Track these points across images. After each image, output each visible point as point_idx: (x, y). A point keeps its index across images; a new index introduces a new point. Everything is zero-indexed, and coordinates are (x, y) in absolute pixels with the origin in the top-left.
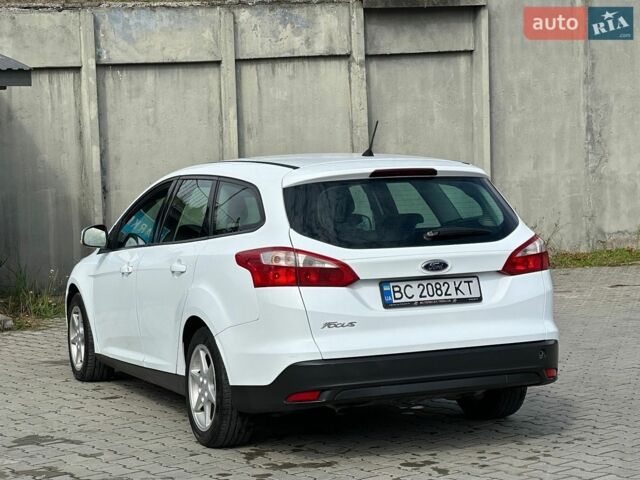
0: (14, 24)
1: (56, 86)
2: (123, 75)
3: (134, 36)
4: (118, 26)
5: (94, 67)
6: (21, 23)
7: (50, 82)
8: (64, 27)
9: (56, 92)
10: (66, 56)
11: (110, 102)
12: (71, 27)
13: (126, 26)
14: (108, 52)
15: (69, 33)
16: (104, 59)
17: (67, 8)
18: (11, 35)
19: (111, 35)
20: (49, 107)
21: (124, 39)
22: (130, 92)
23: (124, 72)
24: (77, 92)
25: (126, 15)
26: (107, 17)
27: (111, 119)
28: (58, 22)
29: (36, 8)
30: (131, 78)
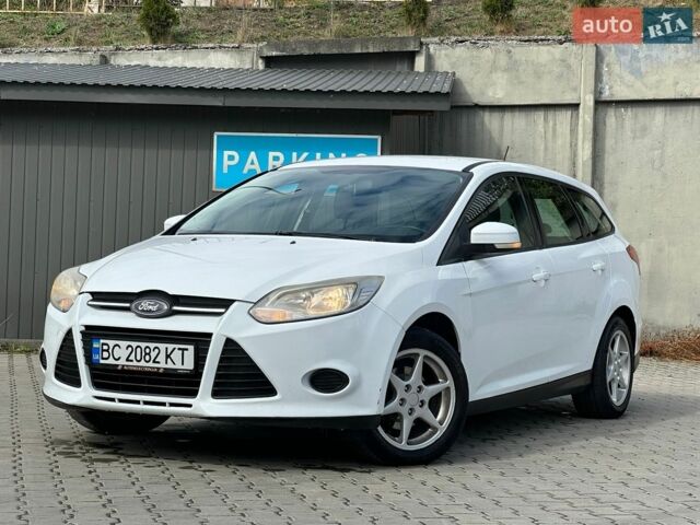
0: (510, 58)
1: (551, 124)
2: (628, 114)
3: (643, 69)
4: (626, 59)
5: (591, 103)
6: (517, 57)
7: (546, 120)
8: (563, 61)
9: (551, 129)
10: (563, 92)
11: (609, 142)
12: (572, 61)
13: (635, 58)
14: (611, 88)
15: (569, 67)
16: (606, 95)
17: (570, 41)
18: (506, 70)
19: (616, 69)
20: (542, 147)
21: (632, 73)
22: (633, 131)
23: (629, 110)
24: (573, 131)
25: (636, 47)
26: (613, 49)
27: (609, 161)
28: (558, 56)
29: (536, 41)
30: (636, 116)
